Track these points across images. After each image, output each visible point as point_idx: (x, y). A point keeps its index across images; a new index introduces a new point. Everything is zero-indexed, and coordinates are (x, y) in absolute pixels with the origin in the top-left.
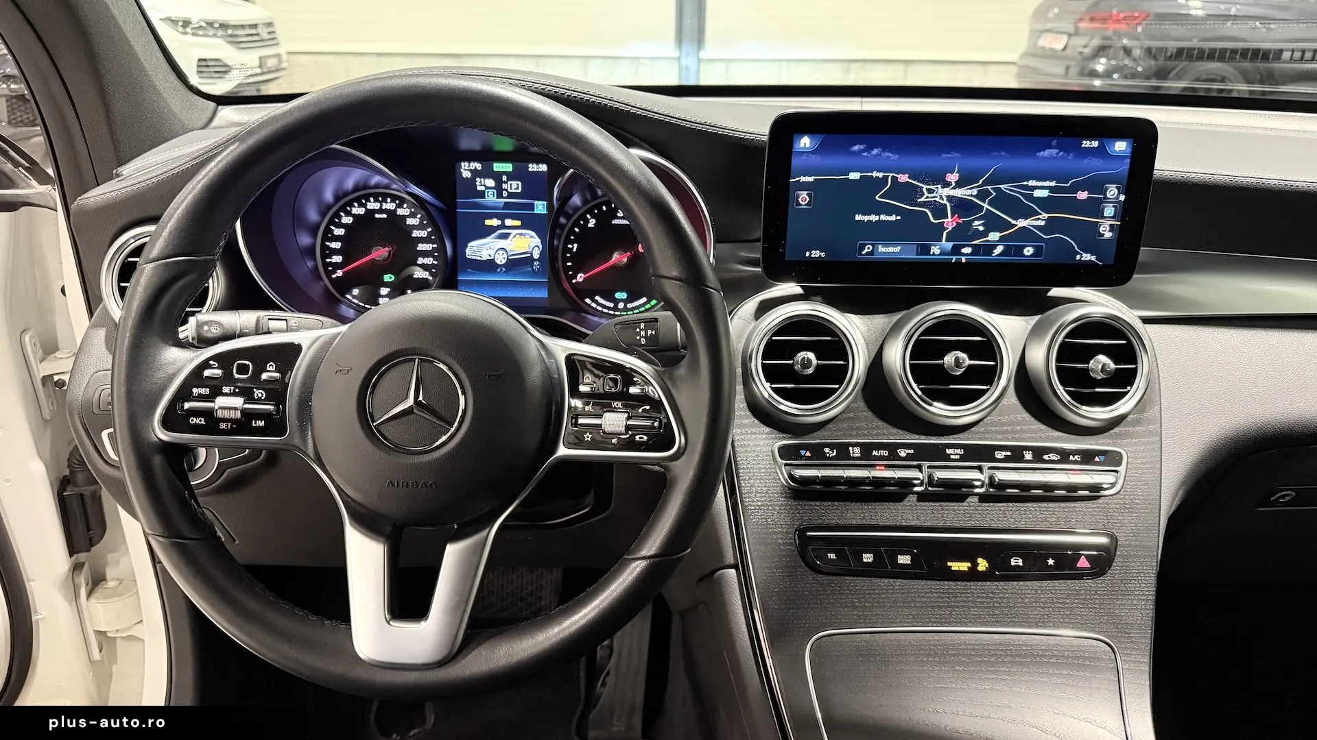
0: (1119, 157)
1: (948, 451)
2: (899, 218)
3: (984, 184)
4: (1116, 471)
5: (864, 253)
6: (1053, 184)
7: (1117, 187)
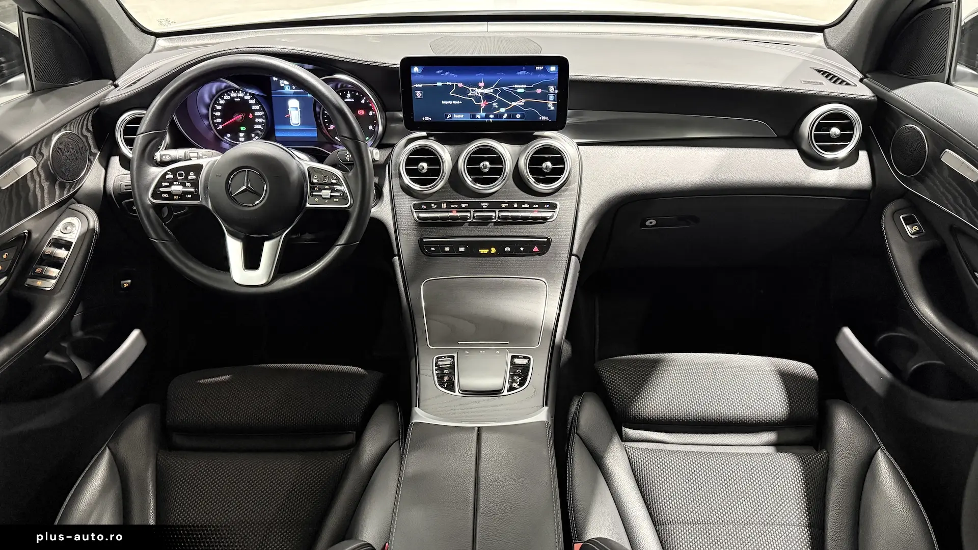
0: (554, 74)
1: (482, 204)
2: (461, 102)
3: (495, 87)
4: (554, 212)
5: (448, 118)
6: (525, 86)
7: (553, 85)
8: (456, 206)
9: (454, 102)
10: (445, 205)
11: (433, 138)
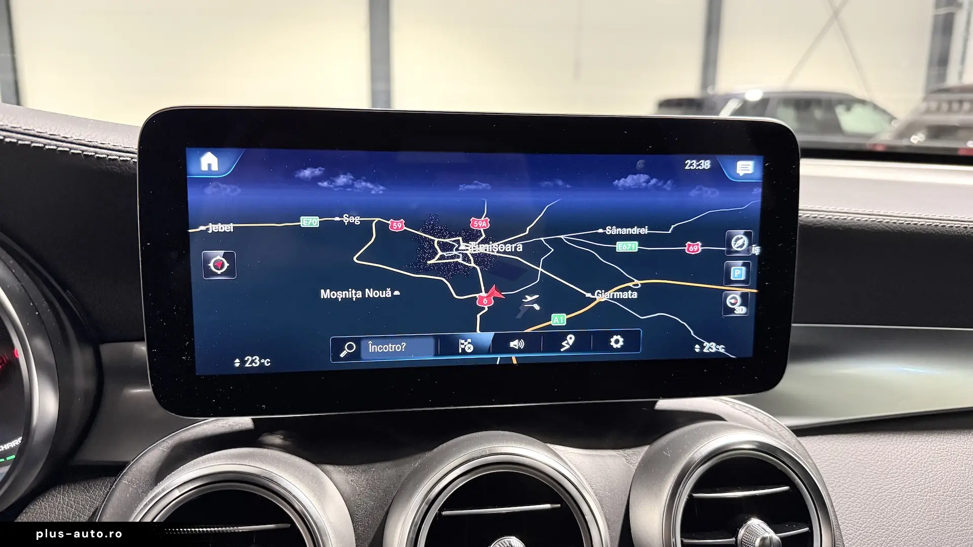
0: (744, 185)
3: (534, 233)
5: (342, 355)
6: (645, 231)
7: (745, 234)
9: (370, 293)
11: (277, 439)
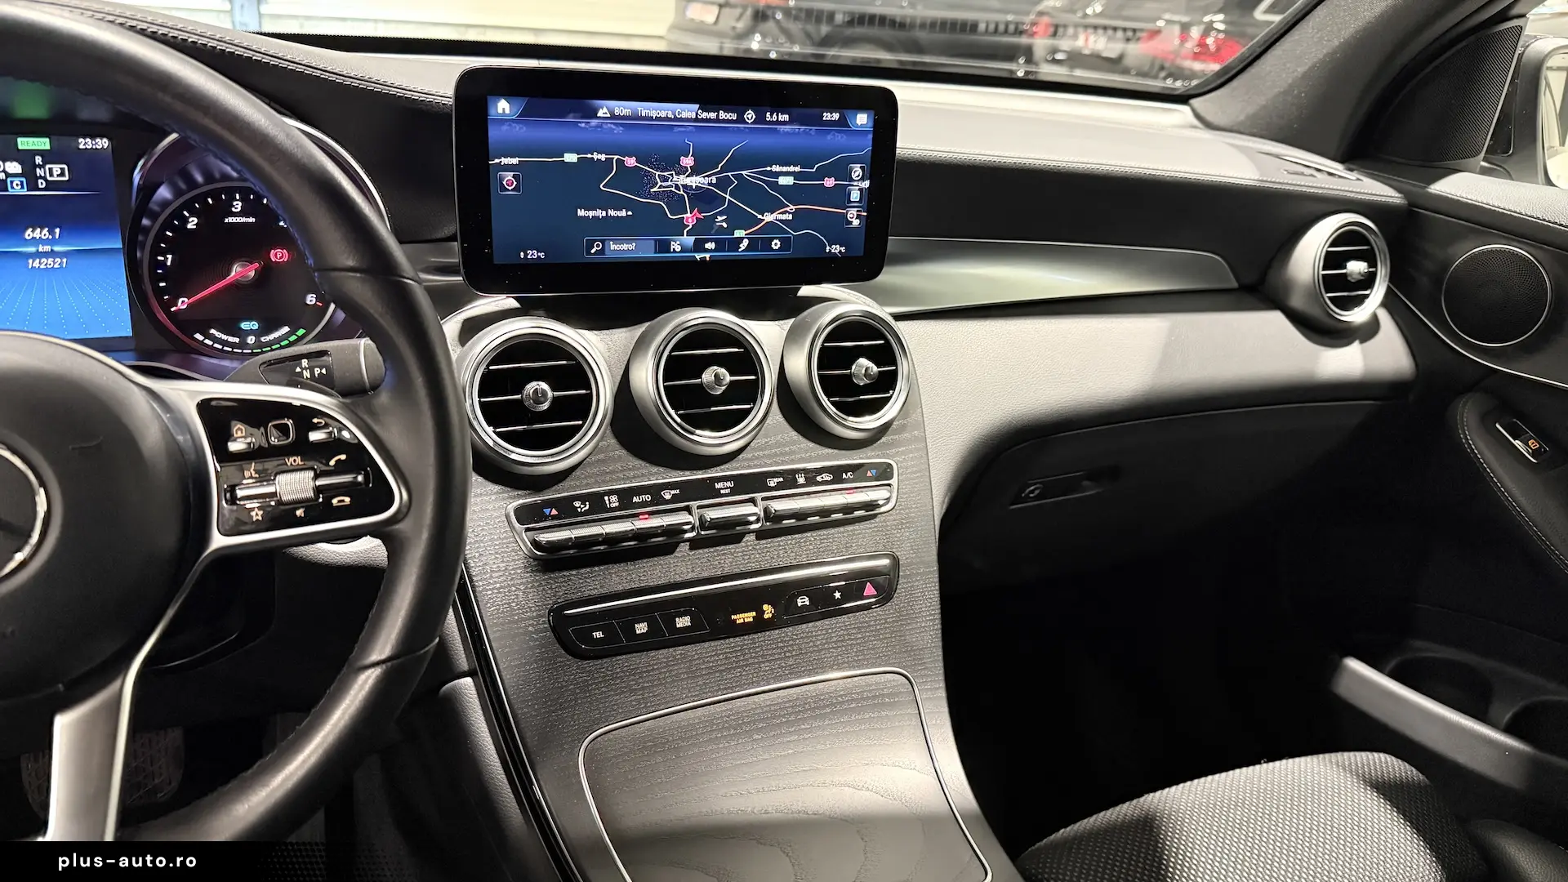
0: (861, 133)
1: (718, 486)
2: (630, 213)
3: (724, 169)
4: (889, 485)
5: (593, 251)
6: (797, 169)
7: (861, 167)
8: (647, 498)
9: (612, 213)
10: (614, 498)
